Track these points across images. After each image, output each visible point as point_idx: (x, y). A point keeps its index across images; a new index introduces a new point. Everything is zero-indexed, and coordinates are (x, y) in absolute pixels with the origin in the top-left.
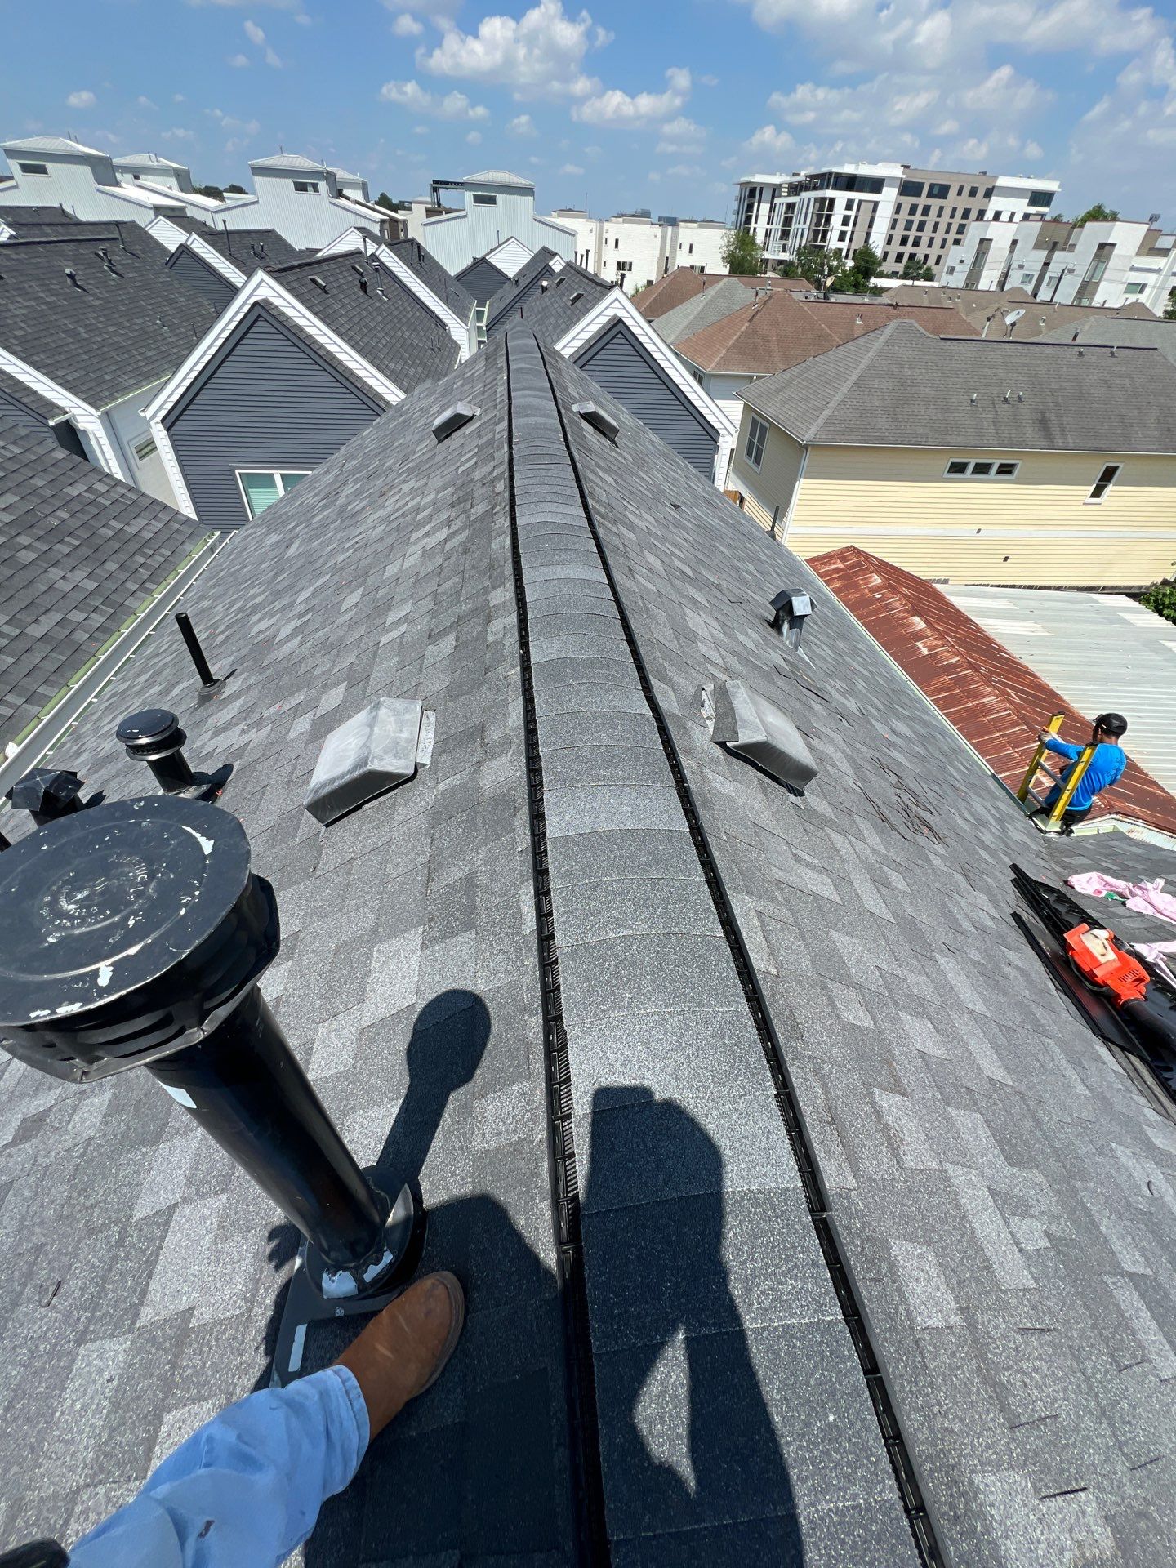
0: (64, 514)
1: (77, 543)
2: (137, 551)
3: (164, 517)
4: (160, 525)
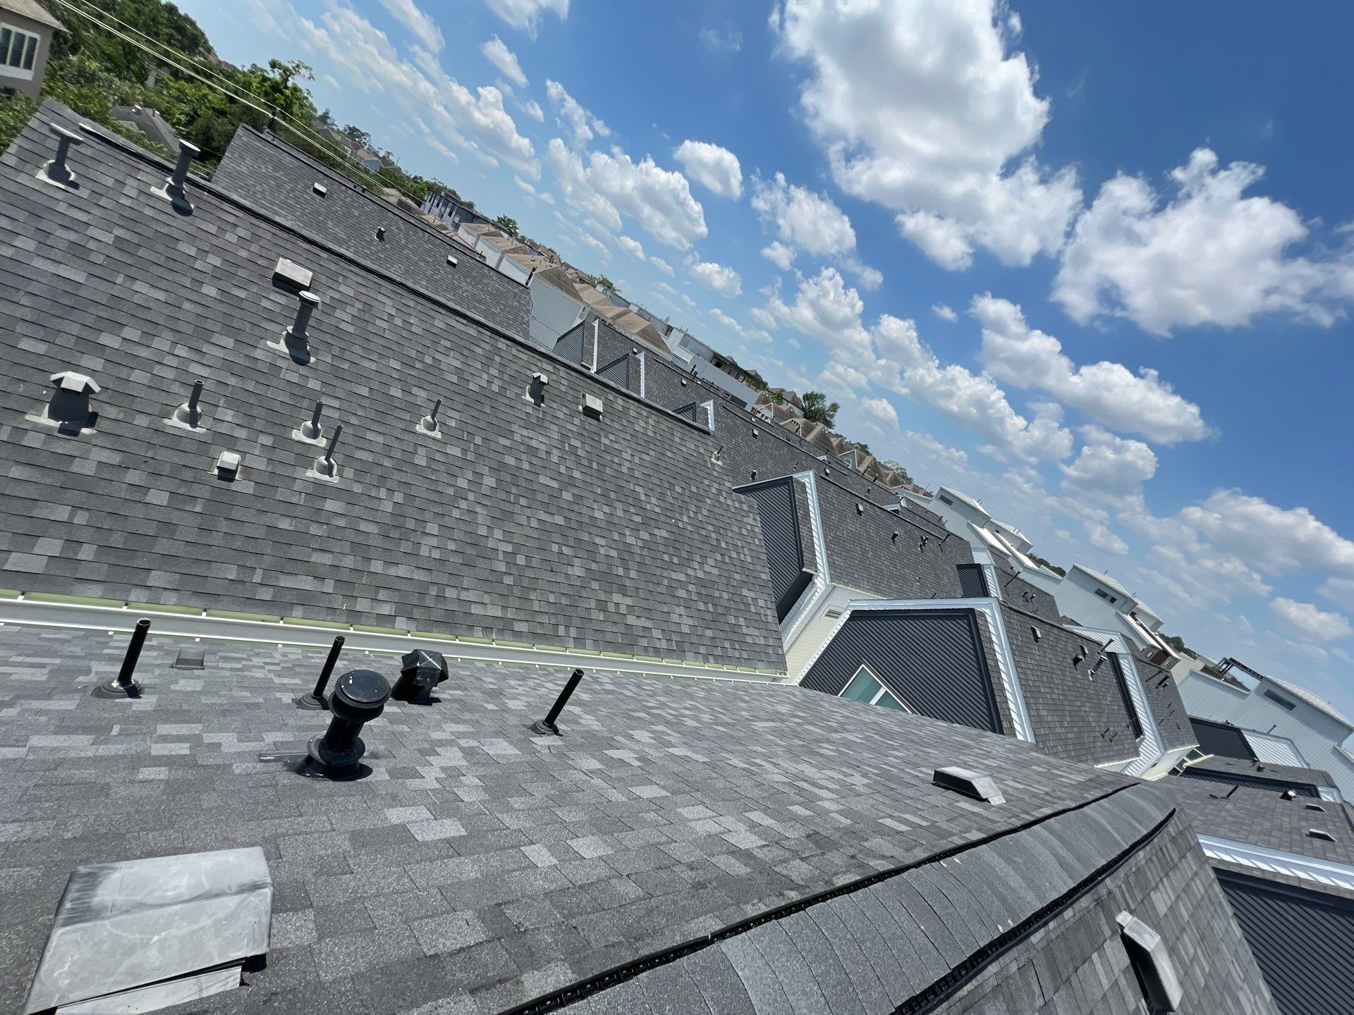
0: (725, 596)
2: (732, 641)
3: (771, 642)
4: (763, 642)
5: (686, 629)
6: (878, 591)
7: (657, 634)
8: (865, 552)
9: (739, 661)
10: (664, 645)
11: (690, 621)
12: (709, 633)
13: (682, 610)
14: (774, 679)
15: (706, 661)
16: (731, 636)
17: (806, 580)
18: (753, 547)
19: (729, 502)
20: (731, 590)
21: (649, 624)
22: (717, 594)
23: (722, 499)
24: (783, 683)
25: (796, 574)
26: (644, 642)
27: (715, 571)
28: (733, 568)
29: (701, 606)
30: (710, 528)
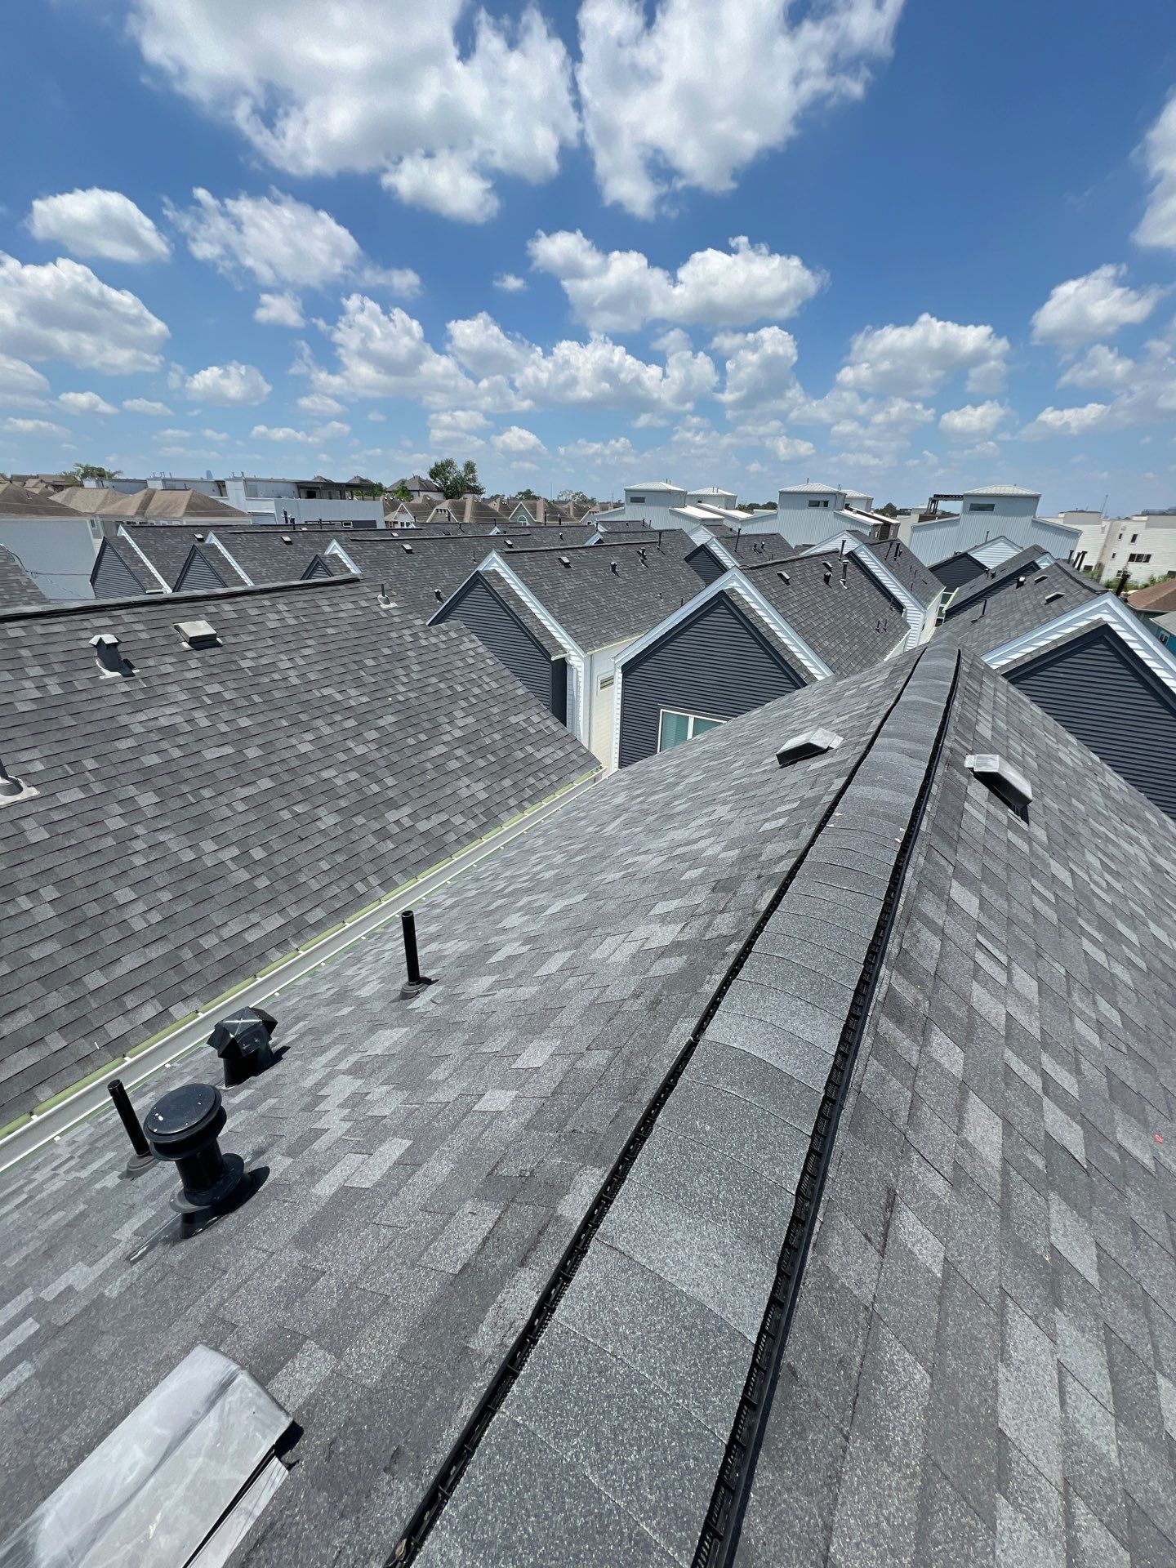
0: (497, 736)
1: (493, 759)
2: (533, 774)
3: (569, 748)
4: (562, 754)
5: (483, 796)
6: (632, 633)
7: (458, 820)
8: (596, 602)
9: (552, 788)
10: (473, 825)
11: (481, 785)
12: (507, 783)
13: (466, 781)
14: (595, 780)
15: (522, 809)
16: (529, 770)
17: (562, 667)
18: (491, 670)
19: (433, 640)
20: (499, 727)
21: (444, 817)
22: (488, 741)
23: (424, 643)
24: (605, 776)
25: (549, 668)
26: (452, 837)
27: (470, 720)
28: (483, 705)
29: (482, 763)
30: (434, 680)
